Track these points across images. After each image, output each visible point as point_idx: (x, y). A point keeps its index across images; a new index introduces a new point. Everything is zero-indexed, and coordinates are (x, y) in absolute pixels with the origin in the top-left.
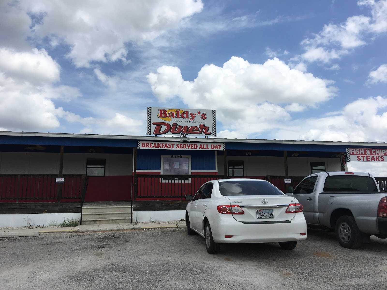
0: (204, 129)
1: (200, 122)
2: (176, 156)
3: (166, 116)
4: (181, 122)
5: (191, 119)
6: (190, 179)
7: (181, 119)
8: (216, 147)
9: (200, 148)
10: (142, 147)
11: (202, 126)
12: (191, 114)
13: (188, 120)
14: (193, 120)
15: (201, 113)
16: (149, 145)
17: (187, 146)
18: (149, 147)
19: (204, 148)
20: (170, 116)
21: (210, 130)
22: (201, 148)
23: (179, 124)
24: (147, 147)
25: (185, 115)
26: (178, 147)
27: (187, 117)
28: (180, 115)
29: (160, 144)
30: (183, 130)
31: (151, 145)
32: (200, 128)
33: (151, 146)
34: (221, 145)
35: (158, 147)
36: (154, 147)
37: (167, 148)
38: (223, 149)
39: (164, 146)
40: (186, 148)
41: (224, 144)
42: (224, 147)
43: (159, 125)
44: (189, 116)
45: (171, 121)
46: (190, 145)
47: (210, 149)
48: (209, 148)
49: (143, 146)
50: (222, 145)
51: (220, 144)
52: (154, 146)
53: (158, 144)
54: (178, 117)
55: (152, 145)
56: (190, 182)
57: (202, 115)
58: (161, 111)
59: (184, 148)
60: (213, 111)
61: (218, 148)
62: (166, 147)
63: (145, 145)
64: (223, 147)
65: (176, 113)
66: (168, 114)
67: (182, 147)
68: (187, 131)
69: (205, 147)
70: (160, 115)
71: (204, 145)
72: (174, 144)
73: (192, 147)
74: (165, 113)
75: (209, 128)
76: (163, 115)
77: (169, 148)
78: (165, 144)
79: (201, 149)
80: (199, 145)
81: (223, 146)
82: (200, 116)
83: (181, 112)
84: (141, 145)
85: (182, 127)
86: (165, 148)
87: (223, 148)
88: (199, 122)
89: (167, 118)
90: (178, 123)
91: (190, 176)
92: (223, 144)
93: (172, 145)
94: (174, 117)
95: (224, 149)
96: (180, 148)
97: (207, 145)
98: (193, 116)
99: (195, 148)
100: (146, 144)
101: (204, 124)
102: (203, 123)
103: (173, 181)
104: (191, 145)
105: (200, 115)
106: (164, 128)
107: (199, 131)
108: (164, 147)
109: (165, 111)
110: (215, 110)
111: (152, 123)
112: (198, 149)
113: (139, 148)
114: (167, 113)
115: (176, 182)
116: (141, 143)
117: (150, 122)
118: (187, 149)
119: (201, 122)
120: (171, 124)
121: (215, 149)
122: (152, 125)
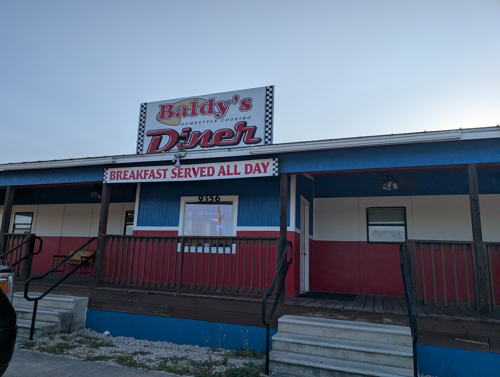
0: (246, 132)
1: (236, 119)
2: (208, 197)
3: (171, 114)
4: (198, 123)
5: (218, 115)
6: (234, 246)
7: (199, 117)
8: (255, 170)
9: (219, 175)
10: (111, 179)
11: (242, 126)
12: (220, 105)
13: (212, 117)
14: (221, 116)
15: (241, 98)
16: (122, 176)
17: (192, 173)
18: (121, 179)
19: (229, 174)
20: (178, 115)
21: (260, 134)
22: (221, 174)
23: (195, 128)
24: (119, 178)
25: (206, 109)
26: (174, 176)
27: (211, 111)
28: (198, 110)
29: (142, 171)
30: (201, 139)
31: (125, 175)
32: (236, 132)
33: (126, 177)
34: (268, 163)
35: (137, 178)
36: (130, 179)
37: (154, 178)
38: (274, 172)
39: (149, 174)
40: (190, 176)
41: (277, 159)
42: (276, 167)
43: (157, 136)
44: (216, 109)
45: (181, 124)
46: (199, 168)
47: (243, 175)
48: (239, 174)
49: (113, 177)
50: (271, 161)
51: (265, 161)
52: (131, 176)
53: (138, 171)
54: (194, 114)
55: (127, 175)
56: (234, 252)
57: (243, 103)
58: (163, 107)
59: (186, 177)
60: (268, 90)
61: (260, 172)
62: (151, 178)
63: (116, 175)
64: (274, 167)
65: (190, 107)
66: (176, 111)
67: (183, 174)
68: (210, 142)
69: (232, 170)
70: (161, 117)
71: (228, 167)
72: (167, 170)
73: (204, 174)
74: (169, 111)
75: (255, 128)
76: (167, 115)
77: (157, 178)
78: (150, 171)
79: (222, 177)
80: (217, 166)
81: (274, 164)
82: (238, 105)
83: (200, 104)
84: (108, 176)
85: (200, 134)
86: (149, 178)
87: (274, 169)
88: (234, 119)
89: (174, 119)
90: (191, 126)
91: (233, 239)
92: (274, 160)
93: (162, 173)
94: (185, 114)
95: (276, 172)
96: (179, 177)
97: (236, 166)
98: (223, 108)
99: (209, 175)
100: (118, 172)
101: (246, 120)
102: (244, 120)
103: (200, 250)
104: (202, 168)
105: (239, 102)
106: (166, 140)
107: (233, 139)
108: (147, 176)
109: (171, 106)
110: (271, 87)
111: (146, 132)
112: (215, 177)
113: (106, 182)
114: (174, 110)
115: (207, 250)
116: (109, 171)
117: (143, 131)
118: (193, 178)
119: (238, 119)
120: (179, 130)
121: (254, 173)
122: (145, 136)
